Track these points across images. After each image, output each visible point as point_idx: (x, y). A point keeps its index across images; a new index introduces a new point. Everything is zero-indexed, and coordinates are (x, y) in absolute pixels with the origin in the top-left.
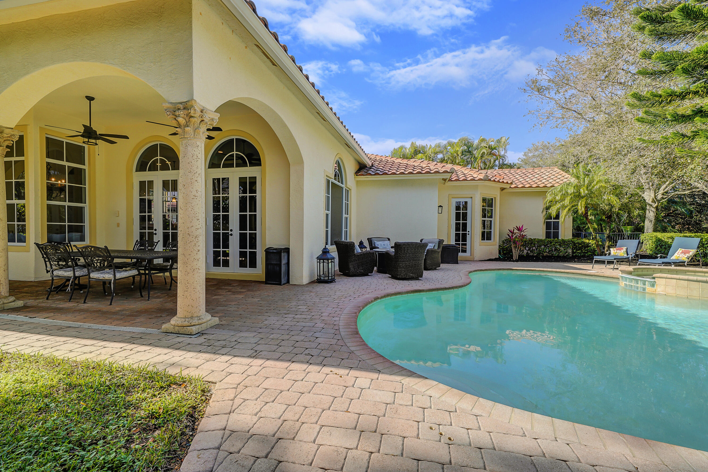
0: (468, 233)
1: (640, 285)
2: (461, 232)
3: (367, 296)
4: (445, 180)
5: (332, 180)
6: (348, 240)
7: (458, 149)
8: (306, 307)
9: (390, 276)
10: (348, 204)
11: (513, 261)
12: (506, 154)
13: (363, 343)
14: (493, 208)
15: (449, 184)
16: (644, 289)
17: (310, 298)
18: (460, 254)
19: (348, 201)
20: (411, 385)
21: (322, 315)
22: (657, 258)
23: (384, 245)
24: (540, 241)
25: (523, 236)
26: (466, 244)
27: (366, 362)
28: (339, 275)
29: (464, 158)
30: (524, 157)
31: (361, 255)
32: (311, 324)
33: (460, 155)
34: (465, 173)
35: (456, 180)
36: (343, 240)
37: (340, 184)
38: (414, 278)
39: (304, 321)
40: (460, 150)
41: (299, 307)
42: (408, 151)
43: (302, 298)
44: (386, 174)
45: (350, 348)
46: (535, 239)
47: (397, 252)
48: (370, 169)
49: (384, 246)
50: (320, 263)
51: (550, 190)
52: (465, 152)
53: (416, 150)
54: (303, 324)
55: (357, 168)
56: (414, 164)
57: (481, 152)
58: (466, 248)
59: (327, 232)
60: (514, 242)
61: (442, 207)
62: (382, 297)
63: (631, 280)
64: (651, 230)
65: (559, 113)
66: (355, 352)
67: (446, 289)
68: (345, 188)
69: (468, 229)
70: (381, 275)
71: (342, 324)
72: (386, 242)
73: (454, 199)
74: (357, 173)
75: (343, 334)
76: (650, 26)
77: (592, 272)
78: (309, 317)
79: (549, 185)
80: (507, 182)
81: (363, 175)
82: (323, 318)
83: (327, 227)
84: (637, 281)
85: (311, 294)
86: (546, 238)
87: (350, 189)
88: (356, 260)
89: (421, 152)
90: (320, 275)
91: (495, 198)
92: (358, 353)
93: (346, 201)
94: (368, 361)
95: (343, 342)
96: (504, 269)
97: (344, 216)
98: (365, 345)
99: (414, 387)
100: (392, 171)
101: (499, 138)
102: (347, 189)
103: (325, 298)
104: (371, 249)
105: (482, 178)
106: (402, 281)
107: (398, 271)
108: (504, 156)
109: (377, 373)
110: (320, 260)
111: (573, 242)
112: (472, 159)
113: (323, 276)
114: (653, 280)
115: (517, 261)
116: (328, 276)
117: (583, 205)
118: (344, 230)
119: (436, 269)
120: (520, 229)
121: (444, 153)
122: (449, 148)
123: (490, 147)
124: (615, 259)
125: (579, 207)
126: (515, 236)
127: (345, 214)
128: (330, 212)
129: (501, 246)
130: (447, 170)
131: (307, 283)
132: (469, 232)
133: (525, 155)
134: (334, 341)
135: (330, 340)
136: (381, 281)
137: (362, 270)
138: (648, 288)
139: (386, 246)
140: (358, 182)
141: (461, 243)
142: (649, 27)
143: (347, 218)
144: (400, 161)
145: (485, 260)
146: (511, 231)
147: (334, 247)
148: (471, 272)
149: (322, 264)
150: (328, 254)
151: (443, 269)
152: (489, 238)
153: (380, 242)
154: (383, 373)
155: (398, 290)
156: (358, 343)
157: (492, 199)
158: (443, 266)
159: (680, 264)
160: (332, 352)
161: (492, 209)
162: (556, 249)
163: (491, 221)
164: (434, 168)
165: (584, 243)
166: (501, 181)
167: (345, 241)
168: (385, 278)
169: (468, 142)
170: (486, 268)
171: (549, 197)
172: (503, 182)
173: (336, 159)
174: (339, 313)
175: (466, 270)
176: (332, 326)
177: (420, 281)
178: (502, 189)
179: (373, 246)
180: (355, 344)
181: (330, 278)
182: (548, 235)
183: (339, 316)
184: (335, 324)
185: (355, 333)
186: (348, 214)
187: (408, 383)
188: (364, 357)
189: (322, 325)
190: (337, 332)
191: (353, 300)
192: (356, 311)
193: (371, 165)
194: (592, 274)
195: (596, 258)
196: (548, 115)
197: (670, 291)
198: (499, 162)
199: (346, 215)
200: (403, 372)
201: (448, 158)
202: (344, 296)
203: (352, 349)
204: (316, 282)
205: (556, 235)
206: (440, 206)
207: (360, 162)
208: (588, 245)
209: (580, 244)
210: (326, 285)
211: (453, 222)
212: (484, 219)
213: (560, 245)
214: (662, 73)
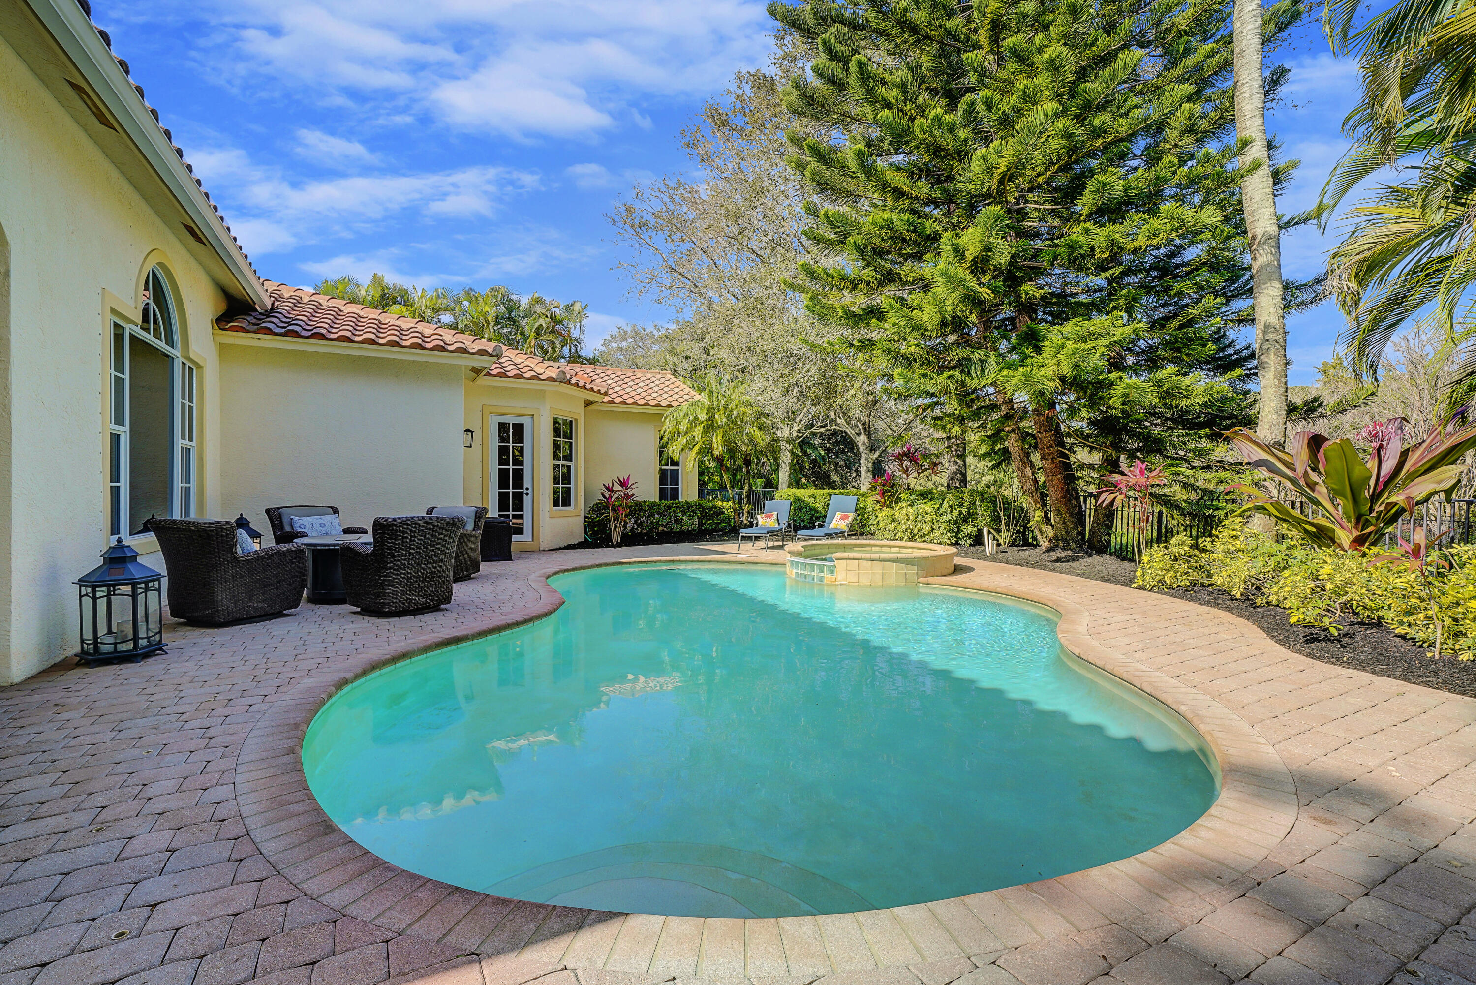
0: (525, 492)
1: (816, 573)
2: (511, 490)
3: (308, 682)
4: (477, 371)
5: (133, 327)
6: (194, 516)
7: (487, 309)
8: (51, 778)
9: (359, 609)
10: (191, 408)
11: (613, 546)
12: (581, 336)
13: (365, 862)
14: (573, 441)
15: (483, 380)
16: (822, 579)
17: (65, 732)
18: (515, 538)
19: (191, 401)
20: (600, 966)
21: (149, 792)
22: (814, 527)
23: (323, 526)
24: (652, 505)
25: (628, 497)
26: (521, 517)
27: (413, 938)
28: (175, 627)
29: (502, 331)
30: (604, 349)
31: (259, 558)
32: (103, 851)
33: (492, 323)
34: (516, 362)
35: (500, 375)
36: (177, 516)
37: (161, 345)
38: (429, 607)
39: (62, 845)
40: (492, 313)
41: (14, 787)
42: (363, 293)
43: (21, 742)
44: (323, 337)
45: (324, 900)
46: (644, 502)
47: (382, 544)
48: (268, 317)
49: (324, 530)
50: (95, 599)
51: (668, 413)
52: (503, 318)
53: (385, 294)
54: (61, 861)
55: (222, 308)
56: (398, 323)
57: (537, 325)
58: (523, 524)
59: (115, 493)
60: (614, 510)
61: (472, 432)
62: (357, 677)
63: (805, 565)
64: (786, 485)
65: (666, 278)
66: (352, 910)
67: (517, 624)
68: (181, 359)
69: (527, 483)
70: (324, 610)
71: (255, 808)
72: (328, 517)
73: (494, 417)
74: (223, 320)
75: (269, 848)
76: (816, 165)
77: (742, 557)
78: (82, 818)
79: (664, 403)
80: (599, 390)
81: (243, 330)
82: (158, 805)
83: (115, 476)
84: (812, 566)
85: (66, 716)
86: (661, 500)
87: (199, 366)
88: (242, 577)
89: (399, 300)
90: (95, 636)
91: (576, 420)
92: (365, 911)
93: (184, 398)
94: (415, 930)
95: (285, 884)
96: (607, 565)
97: (180, 443)
98: (378, 864)
99: (610, 967)
100: (341, 333)
101: (569, 302)
102: (188, 364)
103: (141, 722)
104: (279, 540)
105: (554, 376)
106: (397, 619)
107: (384, 594)
108: (577, 340)
109: (472, 962)
110: (94, 588)
111: (701, 506)
112: (518, 336)
113: (111, 640)
114: (832, 564)
115: (619, 545)
116: (135, 639)
117: (720, 442)
118: (178, 485)
119: (471, 578)
120: (624, 484)
121: (457, 313)
122: (466, 303)
123: (553, 318)
124: (768, 532)
125: (715, 445)
126: (615, 496)
127: (183, 438)
128: (127, 428)
129: (589, 518)
130: (486, 348)
131: (31, 673)
132: (527, 489)
133: (605, 345)
134: (243, 896)
135: (224, 893)
136: (333, 628)
137: (263, 601)
138: (826, 576)
139: (327, 528)
140: (223, 349)
141: (511, 513)
142: (813, 164)
143: (188, 450)
144: (357, 311)
145: (560, 549)
146: (608, 488)
147: (151, 538)
148: (549, 577)
149: (102, 604)
150: (130, 566)
151: (486, 577)
152: (566, 502)
153: (310, 519)
154: (491, 956)
155: (399, 645)
156: (350, 869)
157: (571, 422)
158: (485, 567)
159: (840, 534)
160: (252, 947)
161: (571, 443)
162: (676, 520)
163: (569, 467)
164: (454, 340)
165: (716, 507)
166: (588, 386)
167: (187, 519)
168: (342, 616)
169: (509, 300)
170: (574, 566)
171: (668, 426)
172: (592, 389)
173: (148, 268)
174: (224, 764)
175: (537, 574)
176: (212, 829)
177: (447, 614)
178: (588, 403)
179: (288, 529)
180: (338, 876)
181: (143, 642)
182: (663, 494)
183: (226, 778)
184: (219, 815)
185: (321, 828)
186: (191, 439)
187: (590, 960)
188: (398, 919)
189: (162, 838)
190: (244, 848)
191: (264, 707)
192: (288, 743)
193: (269, 307)
194: (743, 560)
195: (743, 532)
196: (651, 277)
197: (853, 579)
198: (570, 350)
199: (187, 442)
200: (554, 924)
201: (466, 325)
202: (220, 697)
203: (337, 899)
204: (78, 665)
205: (675, 494)
206: (467, 431)
207: (232, 291)
208: (720, 512)
209: (711, 509)
210: (127, 669)
211: (494, 467)
212: (557, 462)
213: (684, 513)
214: (831, 242)
